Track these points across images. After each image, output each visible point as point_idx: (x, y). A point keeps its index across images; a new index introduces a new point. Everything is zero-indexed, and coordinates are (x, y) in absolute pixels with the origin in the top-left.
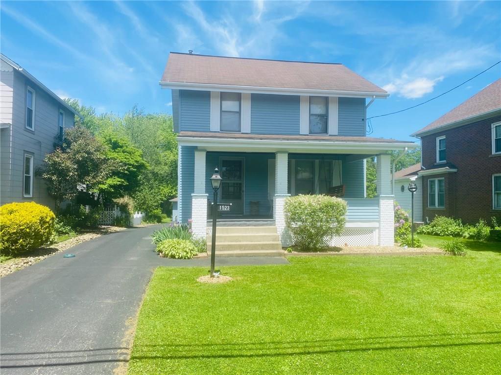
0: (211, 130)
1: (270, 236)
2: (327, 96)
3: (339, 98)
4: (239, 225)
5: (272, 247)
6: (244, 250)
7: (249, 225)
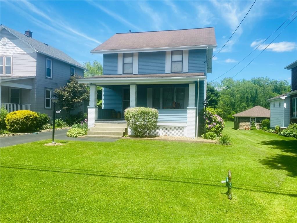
0: (118, 74)
1: (120, 129)
2: (182, 50)
3: (189, 50)
4: (111, 123)
5: (119, 134)
6: (105, 135)
7: (115, 123)
